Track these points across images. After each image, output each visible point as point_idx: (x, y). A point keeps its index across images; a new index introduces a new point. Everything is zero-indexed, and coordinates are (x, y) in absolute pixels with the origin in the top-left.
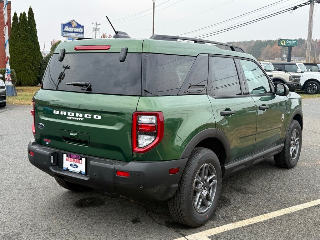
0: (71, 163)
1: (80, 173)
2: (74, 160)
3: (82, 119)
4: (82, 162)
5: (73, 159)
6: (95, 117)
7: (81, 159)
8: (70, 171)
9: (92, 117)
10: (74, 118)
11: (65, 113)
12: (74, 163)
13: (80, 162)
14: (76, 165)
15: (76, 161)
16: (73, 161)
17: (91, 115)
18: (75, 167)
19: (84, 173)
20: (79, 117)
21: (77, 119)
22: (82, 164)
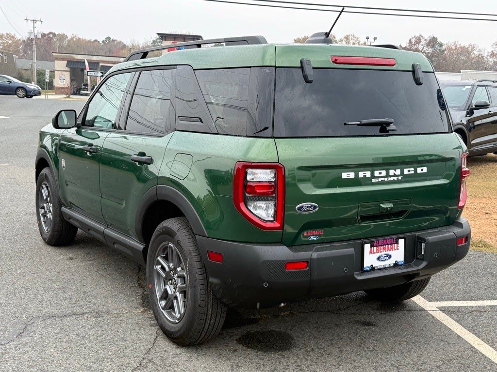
0: (379, 254)
1: (396, 265)
2: (384, 249)
3: (400, 178)
4: (397, 246)
5: (382, 248)
6: (419, 170)
7: (397, 243)
8: (378, 268)
9: (416, 171)
10: (386, 179)
11: (368, 174)
12: (385, 253)
13: (396, 248)
14: (388, 255)
15: (388, 247)
16: (382, 250)
17: (413, 169)
18: (386, 260)
19: (402, 263)
20: (395, 175)
21: (392, 179)
22: (398, 249)
